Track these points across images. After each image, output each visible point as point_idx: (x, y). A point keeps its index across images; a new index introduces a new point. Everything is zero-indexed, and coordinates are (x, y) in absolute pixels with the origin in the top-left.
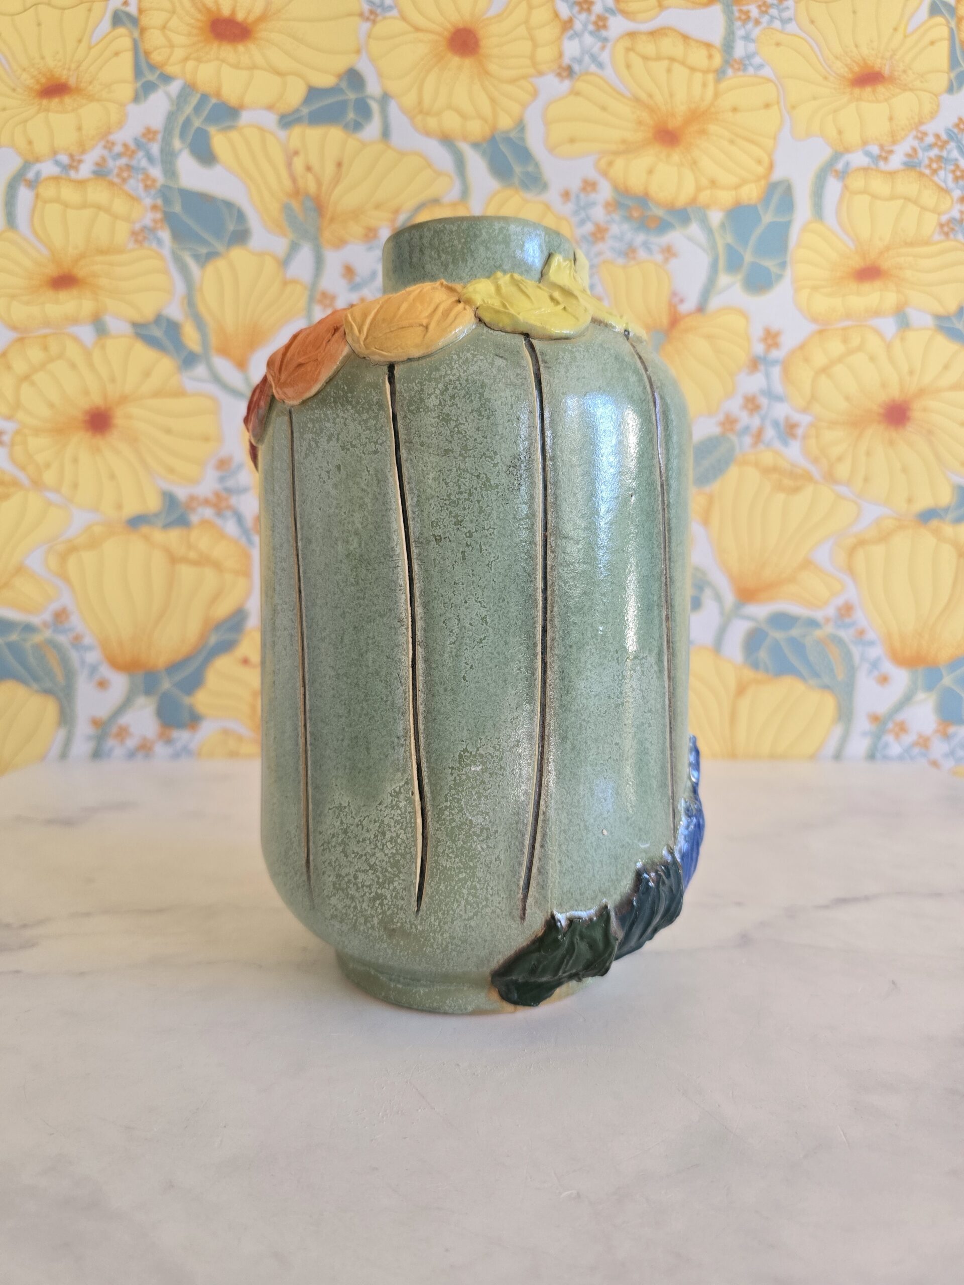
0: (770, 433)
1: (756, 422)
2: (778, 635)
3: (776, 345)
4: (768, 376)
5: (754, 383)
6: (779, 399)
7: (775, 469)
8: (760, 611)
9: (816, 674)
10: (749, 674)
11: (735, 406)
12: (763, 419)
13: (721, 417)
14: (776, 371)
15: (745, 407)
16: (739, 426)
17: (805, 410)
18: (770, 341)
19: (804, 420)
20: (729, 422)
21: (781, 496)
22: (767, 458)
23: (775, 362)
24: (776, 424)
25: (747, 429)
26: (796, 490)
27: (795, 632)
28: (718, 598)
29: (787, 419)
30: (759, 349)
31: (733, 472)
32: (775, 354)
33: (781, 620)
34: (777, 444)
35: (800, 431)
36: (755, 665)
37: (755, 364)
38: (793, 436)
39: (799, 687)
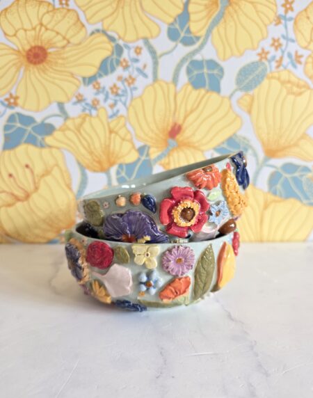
0: (286, 60)
1: (279, 54)
2: (288, 176)
3: (292, 9)
4: (286, 27)
5: (278, 31)
6: (293, 41)
7: (289, 82)
8: (278, 162)
9: (307, 198)
10: (271, 197)
11: (267, 45)
12: (283, 52)
13: (259, 51)
14: (290, 24)
15: (273, 45)
16: (269, 56)
17: (306, 48)
18: (288, 6)
19: (305, 53)
20: (263, 54)
21: (291, 97)
22: (284, 75)
23: (291, 19)
24: (289, 55)
25: (274, 58)
26: (300, 94)
27: (297, 174)
28: (255, 155)
29: (296, 52)
30: (281, 11)
31: (265, 82)
32: (290, 14)
33: (289, 168)
34: (290, 67)
35: (303, 60)
36: (275, 193)
37: (279, 20)
38: (300, 63)
39: (298, 204)
